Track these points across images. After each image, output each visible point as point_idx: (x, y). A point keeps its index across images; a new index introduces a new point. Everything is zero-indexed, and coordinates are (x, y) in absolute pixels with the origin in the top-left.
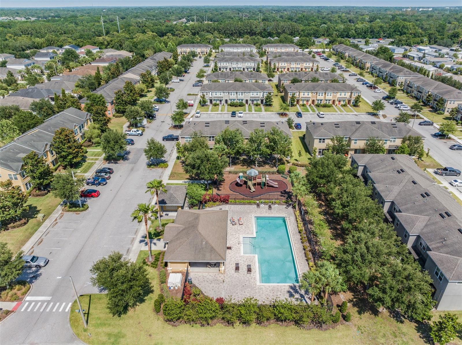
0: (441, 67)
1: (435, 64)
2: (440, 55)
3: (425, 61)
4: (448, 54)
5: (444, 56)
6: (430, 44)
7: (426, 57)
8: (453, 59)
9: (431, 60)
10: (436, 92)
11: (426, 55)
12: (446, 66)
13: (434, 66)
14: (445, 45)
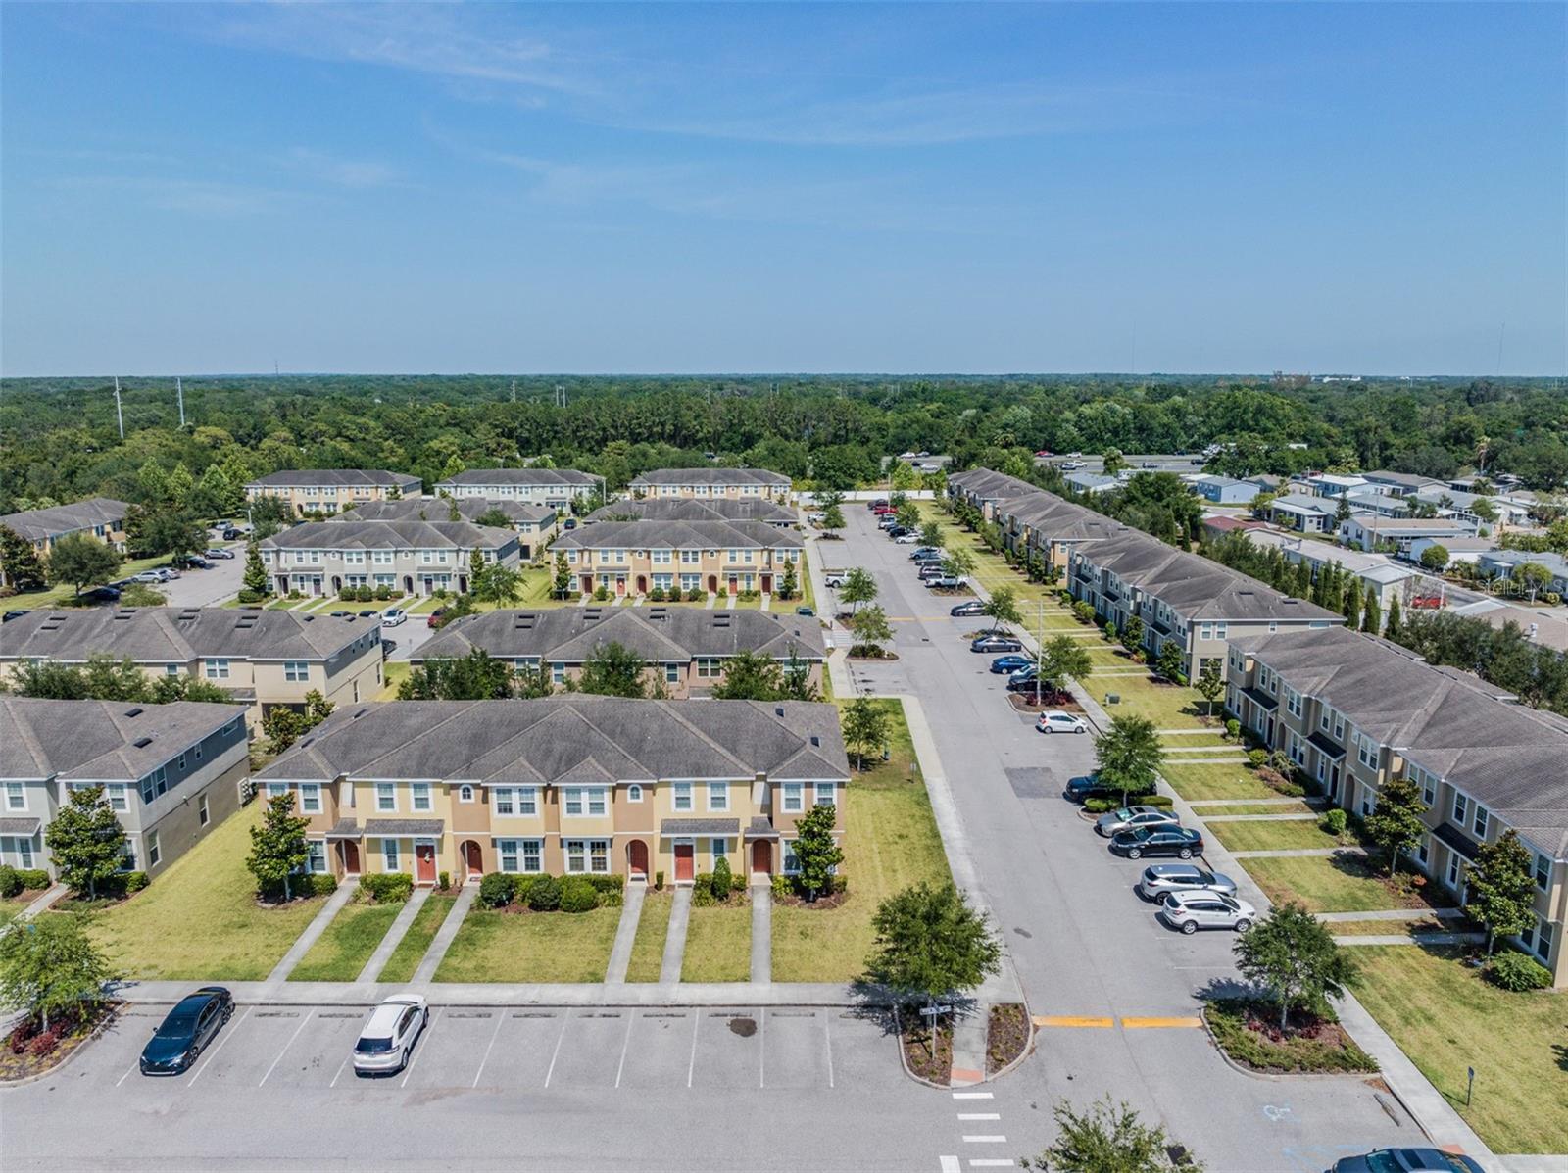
0: (1431, 562)
1: (1399, 548)
2: (1413, 506)
3: (1352, 534)
4: (1447, 503)
5: (1434, 511)
6: (1367, 470)
7: (1355, 518)
8: (1475, 522)
9: (1378, 530)
10: (1442, 765)
11: (1353, 509)
12: (1454, 557)
13: (1396, 557)
14: (1429, 470)
